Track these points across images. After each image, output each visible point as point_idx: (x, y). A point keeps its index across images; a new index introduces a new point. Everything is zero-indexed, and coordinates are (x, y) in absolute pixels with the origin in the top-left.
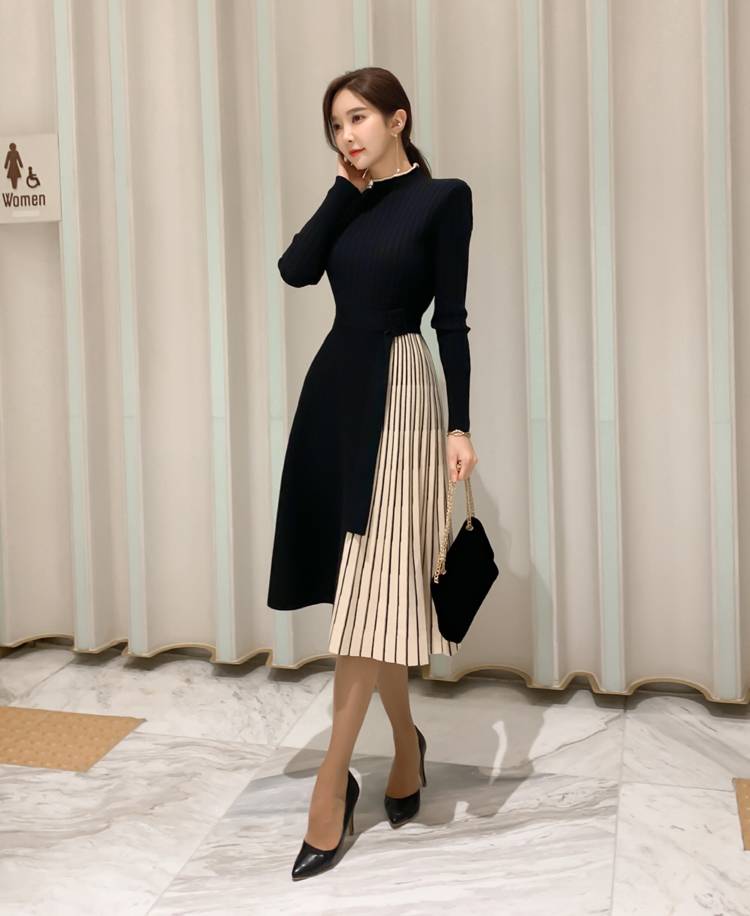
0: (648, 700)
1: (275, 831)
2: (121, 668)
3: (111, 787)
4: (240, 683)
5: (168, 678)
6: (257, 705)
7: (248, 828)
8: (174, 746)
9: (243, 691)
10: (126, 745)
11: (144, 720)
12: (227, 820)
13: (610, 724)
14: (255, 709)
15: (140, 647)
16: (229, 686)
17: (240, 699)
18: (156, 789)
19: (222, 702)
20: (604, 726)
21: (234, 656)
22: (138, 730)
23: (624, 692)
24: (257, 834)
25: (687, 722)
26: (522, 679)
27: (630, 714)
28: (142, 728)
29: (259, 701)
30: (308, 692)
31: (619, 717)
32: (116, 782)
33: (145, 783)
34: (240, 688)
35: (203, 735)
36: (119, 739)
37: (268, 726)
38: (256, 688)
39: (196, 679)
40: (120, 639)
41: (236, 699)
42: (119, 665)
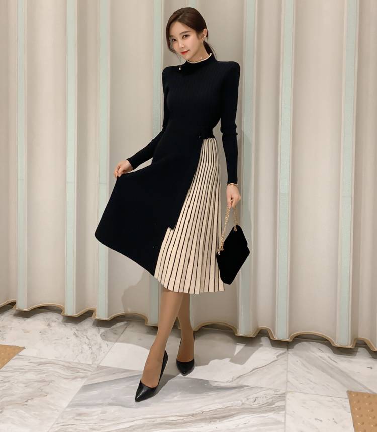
0: (300, 343)
1: (96, 417)
2: (12, 316)
3: (4, 388)
4: (77, 327)
5: (37, 323)
6: (87, 341)
7: (80, 415)
8: (40, 364)
9: (79, 332)
10: (14, 363)
11: (24, 348)
12: (69, 410)
13: (279, 357)
14: (86, 343)
15: (22, 306)
16: (72, 329)
17: (77, 336)
18: (29, 390)
19: (67, 338)
20: (276, 358)
21: (75, 312)
22: (20, 354)
23: (288, 340)
24: (86, 418)
25: (321, 357)
26: (232, 329)
27: (290, 352)
28: (23, 353)
29: (88, 338)
30: (115, 334)
31: (285, 352)
32: (7, 385)
33: (23, 385)
34: (78, 330)
35: (56, 357)
36: (9, 359)
37: (92, 353)
38: (86, 330)
39: (53, 324)
40: (11, 300)
41: (75, 336)
42: (11, 315)
